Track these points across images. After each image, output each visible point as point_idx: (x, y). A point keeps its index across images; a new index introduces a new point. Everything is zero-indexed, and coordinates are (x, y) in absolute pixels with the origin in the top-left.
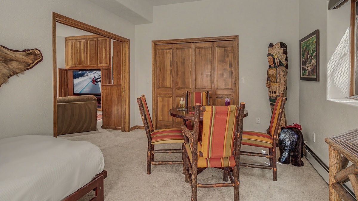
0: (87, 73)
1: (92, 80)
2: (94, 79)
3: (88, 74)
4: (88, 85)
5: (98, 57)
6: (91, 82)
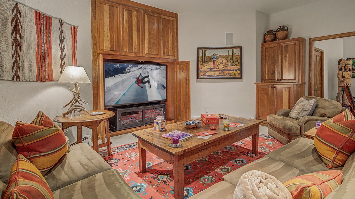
0: (129, 68)
1: (136, 80)
2: (140, 79)
3: (131, 69)
4: (130, 88)
5: (162, 44)
6: (135, 83)
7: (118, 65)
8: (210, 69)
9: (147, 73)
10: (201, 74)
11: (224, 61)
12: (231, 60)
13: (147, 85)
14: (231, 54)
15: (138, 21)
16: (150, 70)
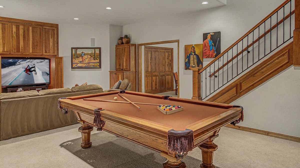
0: (19, 62)
1: (25, 69)
2: (27, 69)
3: (21, 63)
4: (20, 75)
5: (44, 46)
6: (24, 71)
7: (11, 60)
8: (80, 62)
9: (34, 65)
10: (74, 66)
11: (89, 56)
12: (93, 56)
13: (33, 73)
14: (93, 52)
15: (24, 32)
16: (36, 63)
